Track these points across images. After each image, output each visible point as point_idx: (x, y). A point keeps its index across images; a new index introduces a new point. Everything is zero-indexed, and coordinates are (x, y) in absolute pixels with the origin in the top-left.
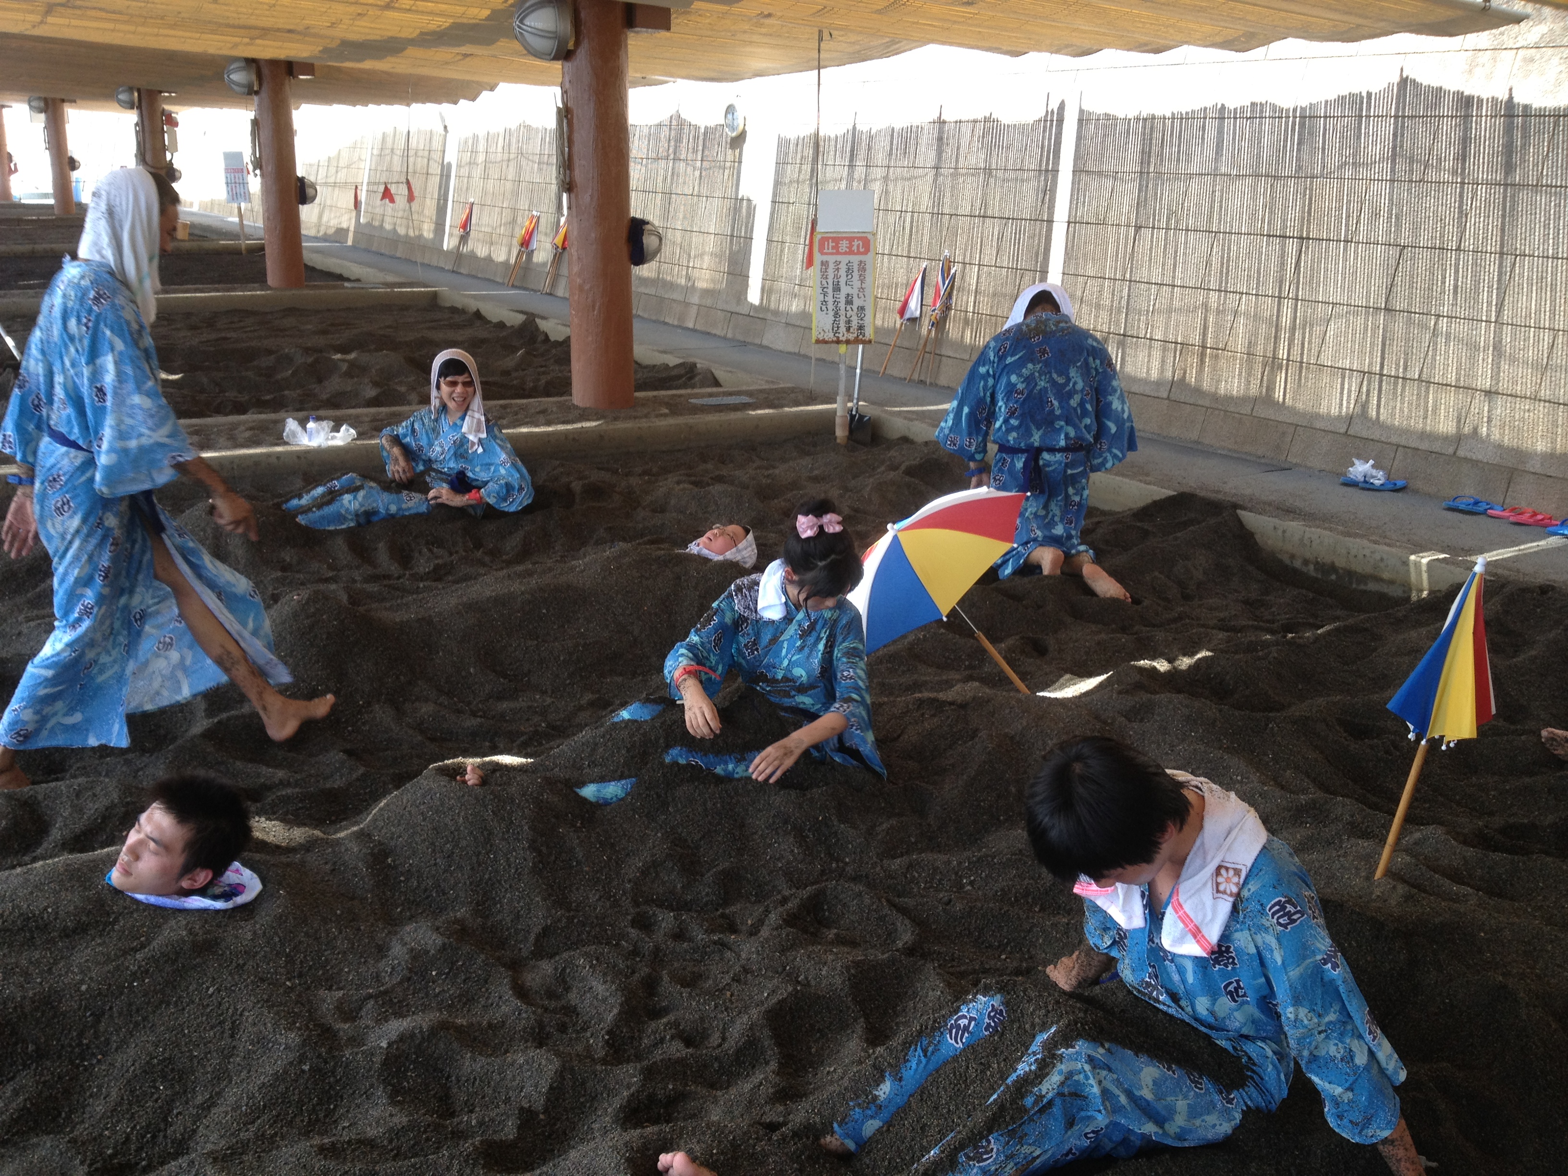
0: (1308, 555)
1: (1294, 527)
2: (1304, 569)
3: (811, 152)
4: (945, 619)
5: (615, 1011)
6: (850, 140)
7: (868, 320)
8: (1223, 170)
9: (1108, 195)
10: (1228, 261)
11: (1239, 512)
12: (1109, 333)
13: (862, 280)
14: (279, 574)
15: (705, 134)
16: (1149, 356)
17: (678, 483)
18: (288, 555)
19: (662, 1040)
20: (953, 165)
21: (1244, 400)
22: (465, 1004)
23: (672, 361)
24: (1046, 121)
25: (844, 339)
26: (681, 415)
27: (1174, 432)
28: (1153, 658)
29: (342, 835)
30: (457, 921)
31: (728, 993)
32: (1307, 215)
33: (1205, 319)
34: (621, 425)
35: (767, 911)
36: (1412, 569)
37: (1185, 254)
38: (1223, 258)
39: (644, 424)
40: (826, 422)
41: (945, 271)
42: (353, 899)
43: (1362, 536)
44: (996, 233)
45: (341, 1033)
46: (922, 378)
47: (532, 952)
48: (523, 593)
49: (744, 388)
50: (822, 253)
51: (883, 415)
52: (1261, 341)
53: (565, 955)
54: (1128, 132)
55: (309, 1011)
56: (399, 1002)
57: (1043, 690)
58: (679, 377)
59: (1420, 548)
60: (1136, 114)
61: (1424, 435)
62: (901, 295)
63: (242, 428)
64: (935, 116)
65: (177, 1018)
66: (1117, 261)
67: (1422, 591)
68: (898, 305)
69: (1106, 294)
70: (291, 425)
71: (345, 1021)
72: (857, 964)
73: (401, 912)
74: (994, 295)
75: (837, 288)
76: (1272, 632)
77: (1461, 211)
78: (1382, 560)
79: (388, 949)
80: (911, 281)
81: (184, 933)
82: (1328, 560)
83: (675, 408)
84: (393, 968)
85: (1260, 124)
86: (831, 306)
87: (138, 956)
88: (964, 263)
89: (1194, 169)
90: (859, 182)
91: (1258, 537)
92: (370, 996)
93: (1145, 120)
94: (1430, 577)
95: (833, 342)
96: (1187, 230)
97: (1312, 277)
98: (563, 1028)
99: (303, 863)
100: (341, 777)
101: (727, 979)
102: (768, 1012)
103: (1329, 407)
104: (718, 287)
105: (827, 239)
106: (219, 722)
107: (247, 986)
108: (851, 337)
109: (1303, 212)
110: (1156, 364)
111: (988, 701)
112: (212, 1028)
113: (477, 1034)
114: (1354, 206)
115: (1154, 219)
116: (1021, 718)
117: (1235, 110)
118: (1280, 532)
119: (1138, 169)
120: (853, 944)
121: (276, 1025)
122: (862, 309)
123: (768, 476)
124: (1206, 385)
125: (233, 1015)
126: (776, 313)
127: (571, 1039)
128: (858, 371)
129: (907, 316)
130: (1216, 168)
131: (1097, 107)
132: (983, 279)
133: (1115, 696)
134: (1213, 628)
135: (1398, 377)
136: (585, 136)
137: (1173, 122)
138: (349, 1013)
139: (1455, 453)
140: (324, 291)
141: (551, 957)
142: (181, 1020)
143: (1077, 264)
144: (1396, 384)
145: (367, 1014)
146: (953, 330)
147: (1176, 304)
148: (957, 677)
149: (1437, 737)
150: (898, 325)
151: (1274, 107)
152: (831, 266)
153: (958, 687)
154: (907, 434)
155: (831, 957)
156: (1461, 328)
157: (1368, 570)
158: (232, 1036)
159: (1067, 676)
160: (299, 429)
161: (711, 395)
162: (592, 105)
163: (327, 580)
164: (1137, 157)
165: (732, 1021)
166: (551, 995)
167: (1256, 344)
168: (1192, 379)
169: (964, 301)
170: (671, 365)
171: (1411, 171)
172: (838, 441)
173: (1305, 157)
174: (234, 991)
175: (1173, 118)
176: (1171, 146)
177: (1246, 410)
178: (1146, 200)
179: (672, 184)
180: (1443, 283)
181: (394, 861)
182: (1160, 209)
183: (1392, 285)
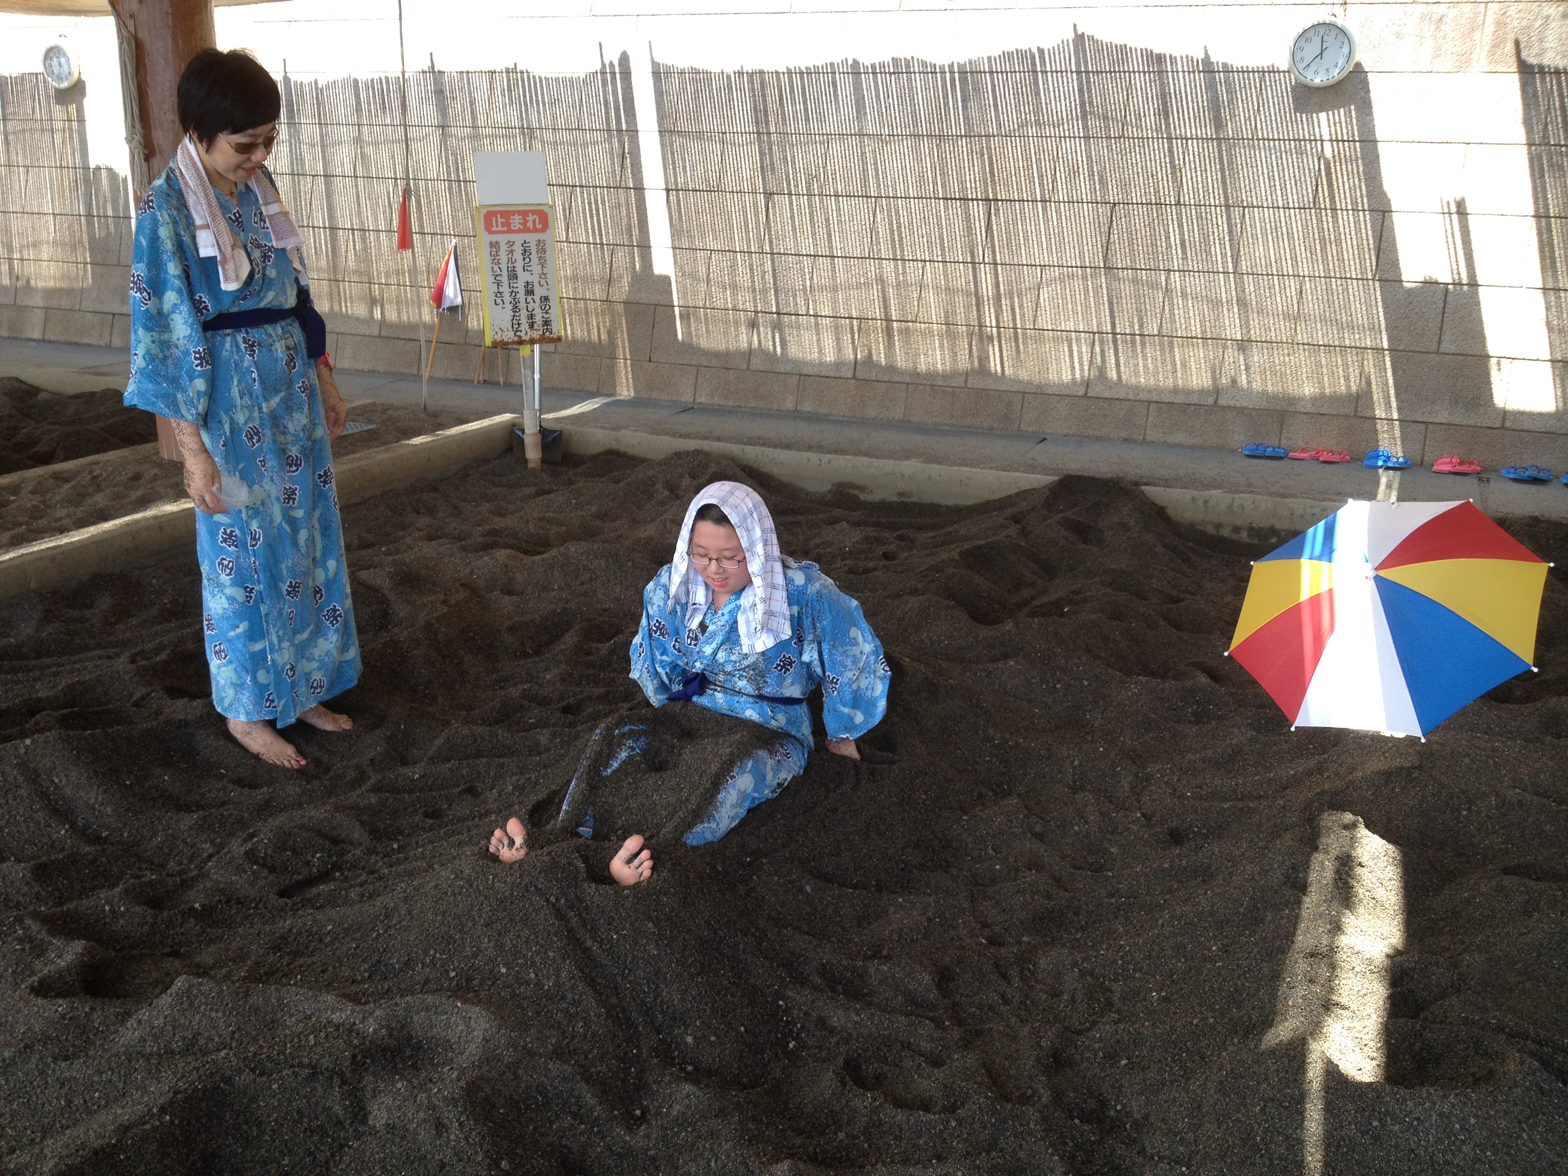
7: (554, 314)
8: (871, 129)
10: (899, 227)
11: (1143, 487)
13: (543, 263)
16: (818, 334)
21: (954, 374)
24: (604, 74)
25: (527, 338)
27: (871, 413)
32: (990, 176)
33: (883, 292)
37: (840, 222)
38: (891, 224)
52: (960, 310)
60: (736, 69)
61: (1175, 391)
64: (425, 66)
66: (747, 231)
74: (576, 275)
75: (513, 276)
77: (1173, 167)
85: (909, 80)
86: (507, 298)
89: (831, 127)
95: (513, 343)
96: (837, 196)
97: (1009, 240)
103: (1059, 372)
108: (536, 335)
109: (984, 172)
114: (1046, 165)
115: (789, 184)
122: (546, 299)
124: (901, 361)
131: (676, 59)
135: (1135, 335)
137: (790, 78)
139: (1216, 402)
143: (691, 236)
144: (1133, 342)
147: (841, 277)
152: (504, 248)
156: (1196, 283)
164: (750, 116)
167: (954, 313)
168: (880, 357)
171: (1107, 127)
172: (531, 465)
173: (974, 114)
176: (794, 104)
177: (960, 382)
178: (772, 163)
180: (1168, 238)
182: (795, 173)
183: (1108, 243)
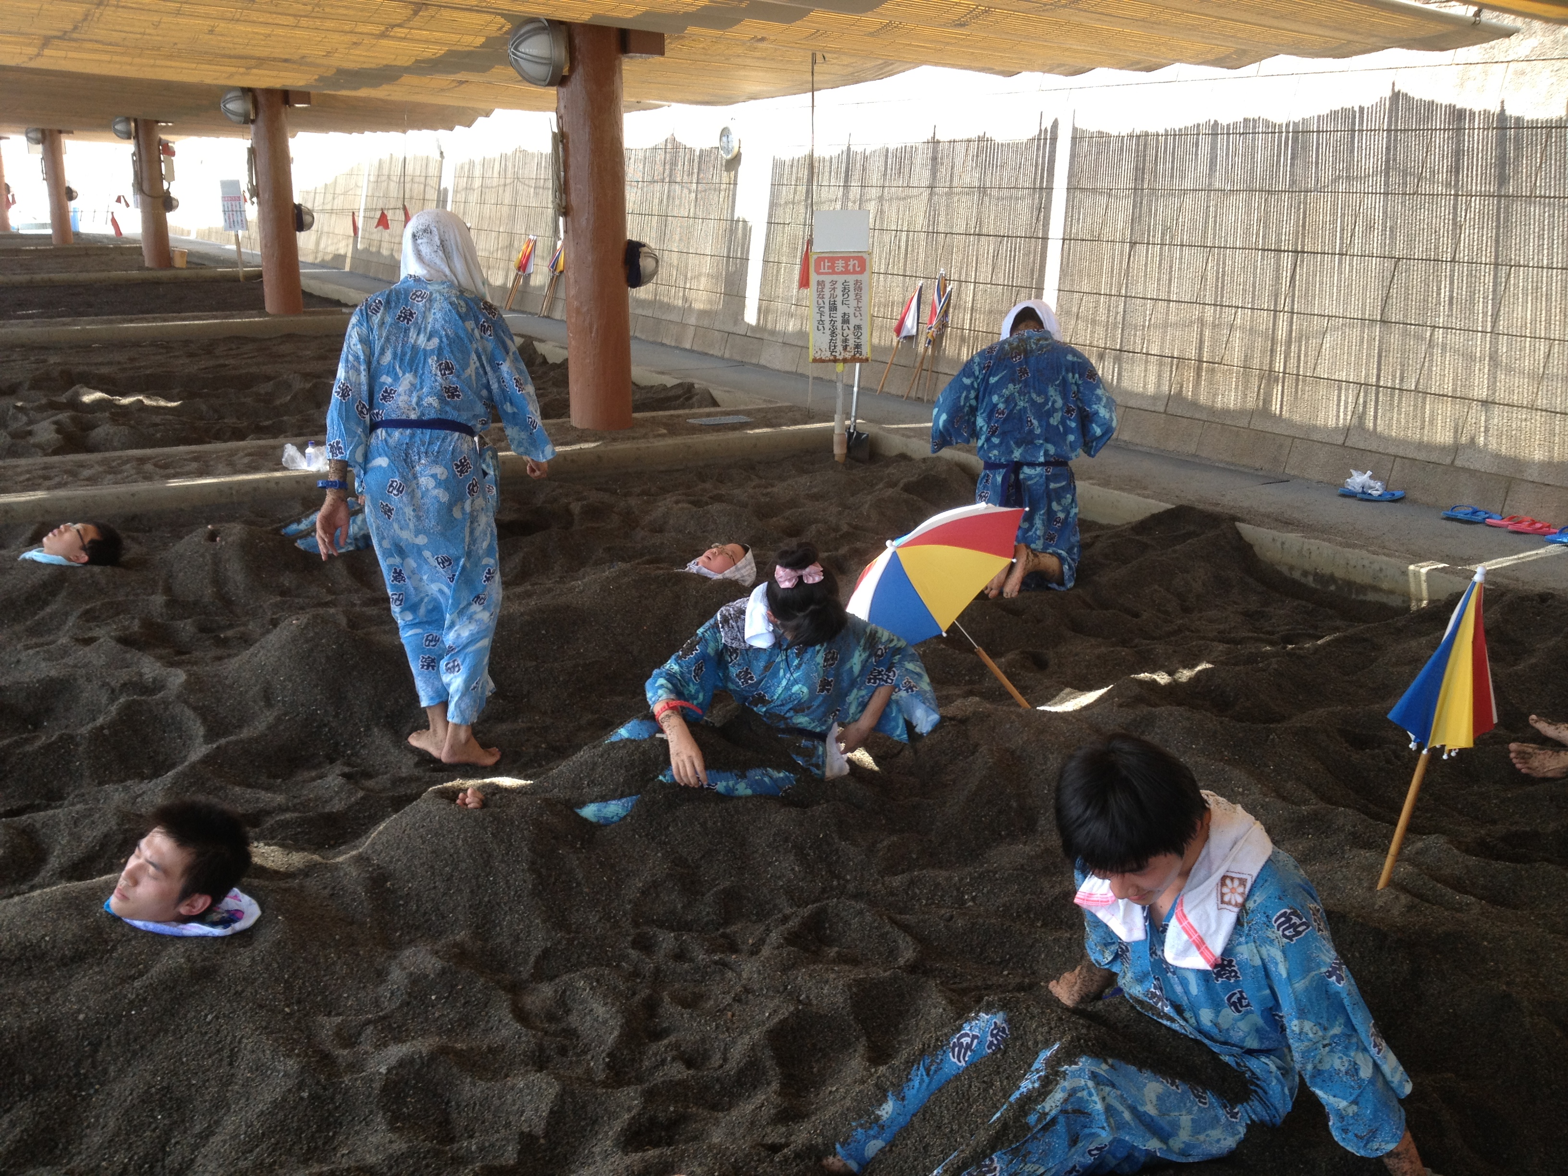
0: (1307, 566)
1: (1293, 539)
2: (1303, 580)
3: (806, 173)
4: (944, 635)
5: (616, 1033)
6: (844, 160)
7: (864, 339)
8: (1217, 185)
9: (1102, 212)
10: (1223, 275)
11: (1237, 524)
12: (1105, 348)
13: (858, 299)
14: (279, 599)
15: (700, 156)
16: (1146, 371)
17: (677, 502)
18: (287, 580)
19: (663, 1062)
20: (948, 184)
21: (1242, 412)
22: (465, 1028)
23: (670, 381)
24: (1039, 139)
25: (841, 357)
26: (680, 434)
27: (1171, 445)
28: (1153, 671)
29: (340, 859)
30: (456, 945)
31: (730, 1014)
32: (1302, 229)
33: (1201, 334)
34: (620, 446)
35: (768, 930)
36: (1412, 579)
37: (1180, 269)
38: (1218, 273)
39: (642, 444)
40: (825, 440)
41: (941, 289)
42: (352, 923)
43: (1362, 547)
44: (991, 251)
45: (340, 1059)
46: (920, 396)
47: (532, 975)
48: (522, 614)
49: (742, 407)
50: (819, 273)
51: (881, 432)
52: (1257, 354)
53: (565, 977)
54: (1122, 150)
55: (308, 1037)
56: (398, 1027)
57: (1043, 704)
58: (677, 397)
59: (1419, 557)
60: (1129, 131)
61: (1421, 446)
62: (897, 313)
63: (241, 454)
64: (929, 137)
65: (175, 1047)
66: (1112, 277)
67: (1421, 600)
68: (895, 323)
69: (1102, 310)
70: (290, 450)
71: (345, 1047)
72: (858, 982)
73: (400, 936)
74: (990, 312)
75: (833, 308)
76: (1271, 643)
77: (1455, 223)
78: (1381, 570)
79: (388, 974)
80: (907, 299)
81: (183, 960)
82: (1327, 570)
83: (673, 428)
84: (392, 993)
85: (1254, 139)
86: (827, 325)
87: (135, 984)
88: (960, 281)
89: (1188, 184)
90: (854, 202)
91: (1256, 549)
92: (369, 1022)
93: (1138, 137)
94: (1429, 586)
95: (830, 361)
96: (1182, 246)
97: (1307, 290)
98: (563, 1051)
99: (302, 887)
100: (340, 800)
101: (728, 999)
102: (770, 1032)
103: (1326, 419)
104: (715, 307)
105: (823, 259)
106: (218, 748)
107: (245, 1013)
108: (848, 355)
109: (1298, 226)
110: (1152, 379)
111: (989, 716)
112: (210, 1056)
113: (477, 1058)
114: (1349, 219)
115: (1149, 235)
116: (1022, 732)
117: (1228, 125)
118: (1279, 544)
119: (1132, 185)
120: (855, 962)
121: (275, 1051)
122: (858, 327)
123: (767, 494)
124: (1203, 399)
125: (231, 1043)
126: (773, 333)
127: (571, 1062)
128: (855, 389)
129: (904, 333)
130: (1210, 184)
131: (1090, 125)
132: (979, 297)
133: (1115, 709)
134: (1213, 640)
135: (1394, 389)
136: (581, 159)
137: (1166, 139)
138: (348, 1039)
139: (1453, 462)
140: (322, 317)
141: (551, 979)
142: (179, 1048)
143: (1073, 280)
144: (1392, 396)
145: (366, 1039)
146: (949, 347)
147: (1172, 318)
148: (958, 692)
149: (1438, 746)
150: (895, 344)
151: (1267, 123)
152: (828, 286)
153: (958, 702)
154: (904, 450)
155: (832, 976)
156: (1456, 339)
157: (1367, 580)
158: (231, 1064)
159: (1068, 690)
160: (298, 455)
161: (709, 415)
162: (587, 130)
163: (326, 604)
164: (1131, 175)
165: (734, 1042)
166: (551, 1017)
167: (1252, 357)
168: (1188, 392)
169: (961, 319)
170: (669, 385)
171: (1405, 184)
172: (836, 459)
173: (1299, 171)
174: (232, 1018)
175: (1167, 135)
176: (1165, 161)
177: (1243, 423)
178: (1140, 216)
179: (668, 206)
180: (1439, 294)
181: (393, 885)
182: (1155, 224)
183: (1387, 297)
